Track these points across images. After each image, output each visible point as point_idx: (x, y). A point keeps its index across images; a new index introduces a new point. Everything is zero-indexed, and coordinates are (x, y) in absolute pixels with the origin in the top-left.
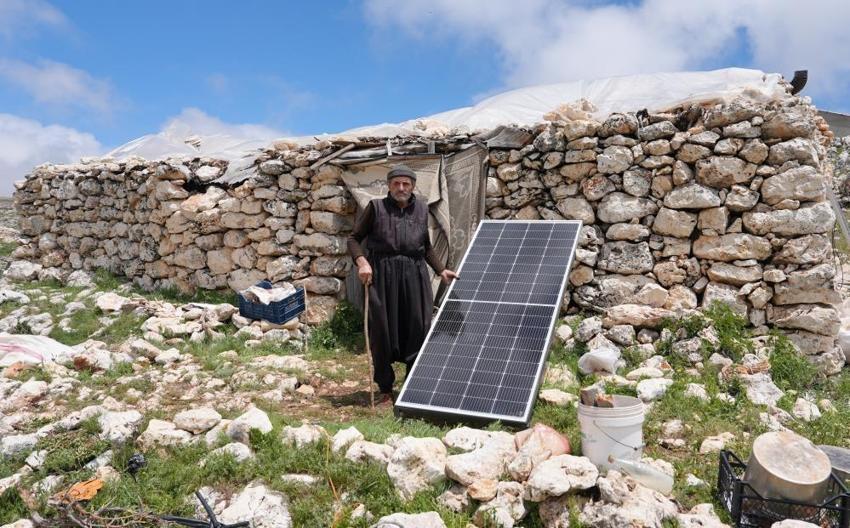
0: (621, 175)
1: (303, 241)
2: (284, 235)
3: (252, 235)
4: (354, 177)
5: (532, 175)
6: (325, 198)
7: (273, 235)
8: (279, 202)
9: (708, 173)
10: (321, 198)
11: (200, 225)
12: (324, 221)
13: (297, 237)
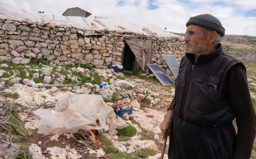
0: (170, 47)
1: (115, 54)
2: (111, 52)
3: (102, 51)
4: (128, 41)
5: (158, 45)
6: (121, 45)
7: (108, 52)
8: (110, 44)
9: (180, 49)
10: (120, 44)
11: (87, 48)
12: (120, 49)
13: (113, 52)
